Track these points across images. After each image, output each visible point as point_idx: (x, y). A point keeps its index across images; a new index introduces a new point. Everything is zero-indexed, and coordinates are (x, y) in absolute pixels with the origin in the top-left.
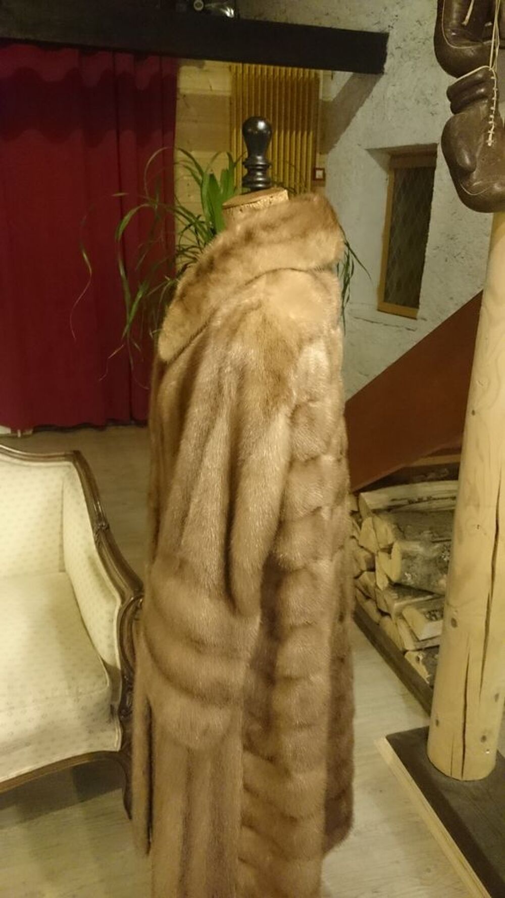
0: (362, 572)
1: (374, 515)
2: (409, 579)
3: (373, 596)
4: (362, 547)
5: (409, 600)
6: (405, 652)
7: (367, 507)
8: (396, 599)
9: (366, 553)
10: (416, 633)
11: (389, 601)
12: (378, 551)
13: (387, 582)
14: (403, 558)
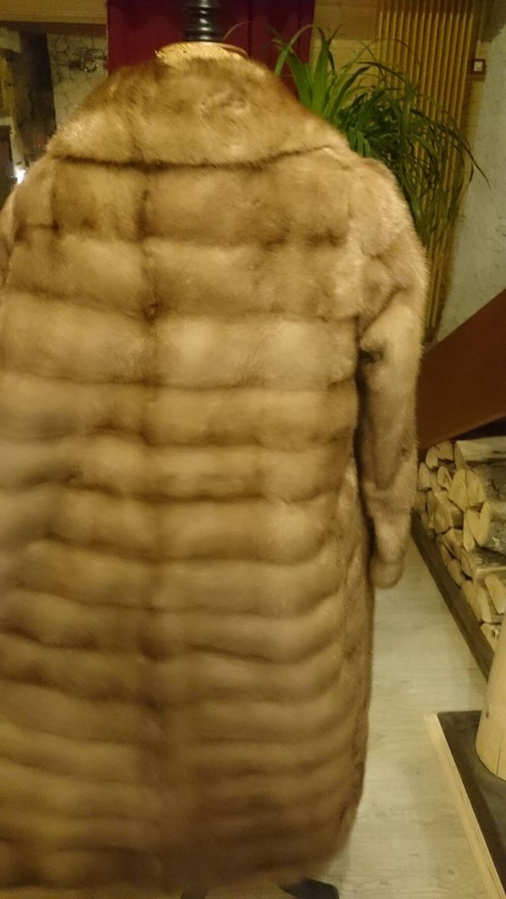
0: (450, 528)
1: (468, 467)
2: (497, 544)
3: (459, 557)
4: (451, 502)
5: (495, 567)
6: (482, 622)
7: (462, 457)
8: (479, 565)
9: (455, 509)
10: (496, 605)
11: (473, 566)
12: (467, 509)
13: (473, 544)
14: (492, 520)
